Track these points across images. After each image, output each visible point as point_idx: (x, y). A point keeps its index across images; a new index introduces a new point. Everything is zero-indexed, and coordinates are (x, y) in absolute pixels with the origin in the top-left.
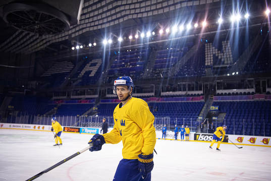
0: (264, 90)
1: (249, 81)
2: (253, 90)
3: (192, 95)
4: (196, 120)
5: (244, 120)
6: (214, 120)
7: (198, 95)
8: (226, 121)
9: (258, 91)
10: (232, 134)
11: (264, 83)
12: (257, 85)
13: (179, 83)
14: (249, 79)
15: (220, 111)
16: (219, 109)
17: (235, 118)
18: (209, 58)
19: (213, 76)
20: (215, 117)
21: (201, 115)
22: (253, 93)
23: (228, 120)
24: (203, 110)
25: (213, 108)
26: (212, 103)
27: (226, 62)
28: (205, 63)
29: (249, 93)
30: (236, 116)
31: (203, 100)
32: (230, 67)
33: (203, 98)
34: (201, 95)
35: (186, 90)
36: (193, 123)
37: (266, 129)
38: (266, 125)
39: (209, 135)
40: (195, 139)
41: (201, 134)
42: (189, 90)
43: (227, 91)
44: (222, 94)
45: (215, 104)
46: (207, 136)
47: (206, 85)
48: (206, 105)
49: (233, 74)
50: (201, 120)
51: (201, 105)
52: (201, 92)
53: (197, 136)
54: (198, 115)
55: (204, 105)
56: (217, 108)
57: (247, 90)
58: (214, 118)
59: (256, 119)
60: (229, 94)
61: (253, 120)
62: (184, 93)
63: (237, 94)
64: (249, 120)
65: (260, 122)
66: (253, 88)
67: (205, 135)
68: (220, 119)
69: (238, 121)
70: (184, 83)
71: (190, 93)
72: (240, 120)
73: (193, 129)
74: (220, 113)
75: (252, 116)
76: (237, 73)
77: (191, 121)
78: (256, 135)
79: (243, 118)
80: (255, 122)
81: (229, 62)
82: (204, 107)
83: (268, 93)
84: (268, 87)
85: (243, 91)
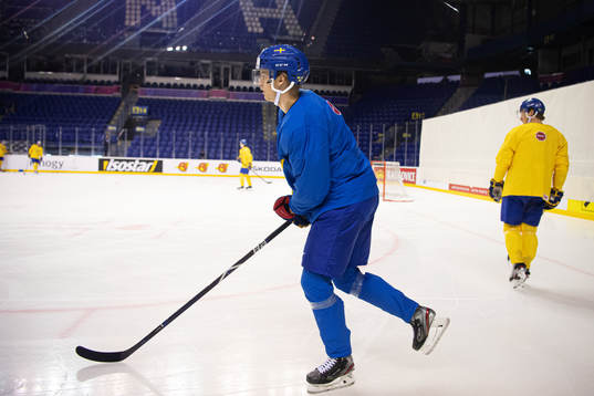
0: (226, 84)
1: (203, 65)
2: (208, 82)
3: (95, 82)
4: (102, 132)
5: (191, 133)
6: (139, 133)
7: (109, 83)
8: (161, 135)
9: (216, 84)
10: (169, 157)
11: (226, 70)
12: (216, 74)
13: (67, 55)
14: (204, 61)
15: (151, 116)
16: (149, 112)
17: (177, 130)
18: (133, 12)
19: (138, 49)
20: (141, 126)
21: (113, 122)
22: (208, 87)
23: (165, 132)
24: (118, 113)
25: (137, 110)
26: (136, 100)
27: (165, 25)
28: (124, 20)
29: (202, 87)
30: (179, 126)
31: (118, 94)
32: (172, 36)
33: (118, 90)
34: (116, 83)
35: (82, 72)
36: (96, 137)
37: (224, 148)
38: (225, 142)
39: (128, 161)
40: (101, 168)
41: (112, 158)
42: (90, 71)
43: (165, 80)
44: (155, 85)
45: (141, 103)
46: (125, 163)
47: (126, 65)
48: (123, 103)
49: (178, 48)
50: (112, 132)
51: (116, 103)
52: (114, 78)
53: (105, 163)
54: (108, 123)
55: (119, 104)
56: (145, 111)
57: (199, 82)
58: (138, 129)
59: (210, 131)
60: (168, 86)
61: (206, 133)
62: (78, 76)
63: (182, 86)
64: (199, 133)
65: (216, 136)
66: (208, 77)
67: (120, 161)
68: (149, 131)
69: (182, 135)
70: (79, 56)
71: (93, 77)
72: (185, 133)
73: (96, 150)
74: (151, 119)
75: (205, 126)
76: (185, 48)
77: (93, 135)
78: (208, 158)
79: (191, 129)
80: (209, 136)
81: (170, 25)
82: (121, 108)
83: (232, 88)
84: (233, 78)
85: (192, 82)
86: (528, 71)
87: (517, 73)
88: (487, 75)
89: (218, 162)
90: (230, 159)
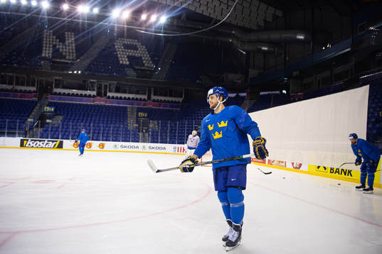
0: (105, 95)
1: (91, 82)
2: (94, 93)
3: (21, 91)
4: (24, 122)
5: (82, 124)
6: (48, 123)
7: (30, 92)
8: (63, 124)
9: (99, 94)
10: (68, 139)
11: (106, 86)
12: (99, 88)
13: (2, 73)
14: (91, 80)
15: (56, 113)
16: (55, 110)
17: (73, 122)
18: (48, 48)
19: (49, 71)
20: (50, 119)
21: (31, 116)
22: (94, 96)
23: (65, 123)
24: (35, 110)
25: (48, 109)
26: (47, 103)
27: (67, 57)
28: (42, 53)
29: (90, 96)
30: (78, 119)
31: (36, 99)
32: (72, 64)
33: (35, 96)
34: (34, 92)
35: (12, 84)
36: (20, 126)
37: (103, 133)
38: (104, 130)
39: (40, 141)
40: (22, 145)
41: (30, 139)
42: (18, 84)
43: (67, 91)
44: (60, 94)
45: (50, 105)
46: (38, 142)
47: (41, 80)
48: (38, 105)
49: (75, 72)
50: (31, 122)
51: (34, 104)
52: (33, 89)
53: (25, 142)
54: (28, 117)
55: (36, 105)
56: (53, 109)
57: (88, 92)
58: (48, 121)
59: (94, 123)
60: (69, 94)
61: (92, 124)
62: (10, 87)
63: (77, 95)
64: (87, 124)
65: (98, 126)
66: (94, 90)
67: (35, 141)
68: (55, 122)
69: (76, 125)
70: (11, 74)
71: (19, 88)
72: (78, 124)
73: (19, 134)
74: (57, 115)
75: (91, 120)
76: (80, 72)
77: (18, 124)
78: (93, 140)
79: (82, 122)
80: (94, 126)
81: (71, 58)
82: (37, 108)
83: (109, 97)
84: (110, 91)
85: (84, 92)
86: (284, 92)
87: (278, 92)
88: (262, 93)
89: (99, 142)
90: (107, 140)
